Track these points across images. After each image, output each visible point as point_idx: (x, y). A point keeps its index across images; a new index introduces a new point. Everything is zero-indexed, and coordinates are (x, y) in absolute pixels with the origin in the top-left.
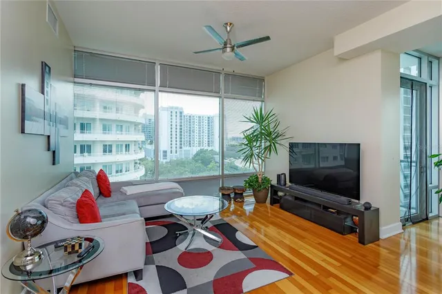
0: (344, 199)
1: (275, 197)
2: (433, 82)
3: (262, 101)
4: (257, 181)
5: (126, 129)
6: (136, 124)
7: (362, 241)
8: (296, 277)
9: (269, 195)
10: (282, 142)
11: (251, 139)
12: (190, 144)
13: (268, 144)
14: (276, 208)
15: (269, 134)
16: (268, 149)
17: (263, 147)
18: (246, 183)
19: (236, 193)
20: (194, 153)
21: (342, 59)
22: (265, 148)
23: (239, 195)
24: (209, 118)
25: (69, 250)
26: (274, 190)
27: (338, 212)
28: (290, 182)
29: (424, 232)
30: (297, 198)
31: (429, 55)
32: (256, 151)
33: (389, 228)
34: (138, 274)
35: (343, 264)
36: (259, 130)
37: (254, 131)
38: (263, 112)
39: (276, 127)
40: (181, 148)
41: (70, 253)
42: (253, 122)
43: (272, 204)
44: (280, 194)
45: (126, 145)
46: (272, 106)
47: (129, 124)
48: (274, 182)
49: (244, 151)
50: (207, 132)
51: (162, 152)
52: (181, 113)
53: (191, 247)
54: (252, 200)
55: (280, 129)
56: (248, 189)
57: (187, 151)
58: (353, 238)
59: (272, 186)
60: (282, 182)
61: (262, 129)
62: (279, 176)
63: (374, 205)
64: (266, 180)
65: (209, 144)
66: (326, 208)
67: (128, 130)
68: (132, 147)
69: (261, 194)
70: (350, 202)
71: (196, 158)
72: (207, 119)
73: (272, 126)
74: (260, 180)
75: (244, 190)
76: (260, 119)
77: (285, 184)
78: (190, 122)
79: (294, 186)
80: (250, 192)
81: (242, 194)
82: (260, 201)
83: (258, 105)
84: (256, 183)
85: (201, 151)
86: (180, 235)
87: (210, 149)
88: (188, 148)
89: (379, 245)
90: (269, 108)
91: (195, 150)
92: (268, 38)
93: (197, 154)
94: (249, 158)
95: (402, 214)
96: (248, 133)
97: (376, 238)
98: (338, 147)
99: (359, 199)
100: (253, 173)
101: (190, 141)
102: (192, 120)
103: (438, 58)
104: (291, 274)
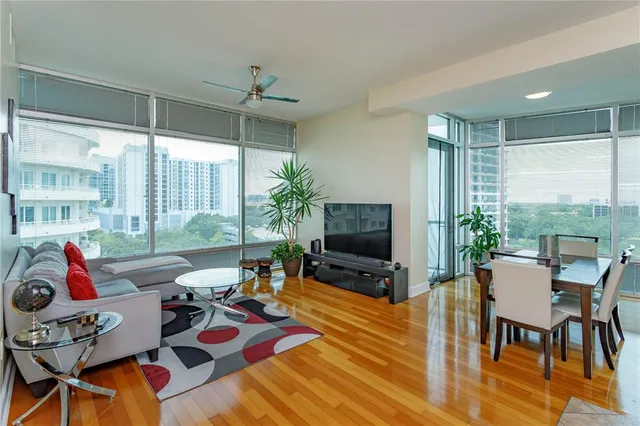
0: (378, 261)
1: (309, 268)
2: (461, 144)
3: (293, 152)
4: (288, 250)
5: (63, 181)
6: (83, 173)
7: (392, 302)
8: (327, 336)
9: (302, 267)
10: (317, 203)
11: (279, 199)
12: (180, 205)
13: (300, 205)
14: (310, 280)
15: (302, 193)
16: (300, 211)
17: (294, 208)
18: (274, 253)
19: (261, 267)
20: (188, 219)
21: (376, 116)
22: (297, 210)
23: (264, 269)
24: (212, 165)
25: (83, 322)
26: (308, 259)
27: (373, 276)
28: (326, 248)
29: (451, 290)
30: (333, 266)
31: (456, 117)
32: (285, 213)
33: (417, 288)
34: (152, 354)
35: (372, 321)
36: (289, 187)
37: (283, 190)
38: (294, 167)
39: (310, 184)
40: (165, 211)
41: (84, 325)
42: (281, 177)
43: (305, 276)
44: (315, 263)
45: (63, 208)
46: (304, 159)
47: (69, 173)
48: (308, 250)
49: (270, 214)
50: (209, 187)
51: (130, 219)
52: (165, 156)
53: (211, 326)
54: (282, 274)
55: (314, 187)
56: (276, 261)
57: (176, 216)
58: (385, 300)
59: (306, 255)
60: (317, 249)
61: (292, 187)
62: (313, 243)
63: (403, 265)
64: (298, 249)
65: (212, 205)
66: (361, 273)
67: (67, 183)
68: (75, 213)
69: (292, 265)
70: (383, 265)
71: (192, 227)
72: (208, 167)
73: (305, 183)
74: (291, 248)
75: (271, 262)
76: (290, 174)
77: (320, 252)
78: (180, 172)
79: (329, 252)
80: (278, 264)
81: (268, 267)
82: (291, 274)
83: (287, 157)
84: (286, 253)
85: (199, 217)
86: (194, 316)
87: (213, 212)
88: (177, 212)
89: (407, 303)
90: (302, 162)
91: (189, 214)
92: (296, 101)
93: (194, 221)
94: (277, 223)
95: (430, 276)
96: (276, 191)
97: (405, 298)
98: (378, 209)
99: (390, 260)
100: (283, 241)
101: (180, 201)
102: (183, 169)
103: (464, 121)
104: (322, 334)
